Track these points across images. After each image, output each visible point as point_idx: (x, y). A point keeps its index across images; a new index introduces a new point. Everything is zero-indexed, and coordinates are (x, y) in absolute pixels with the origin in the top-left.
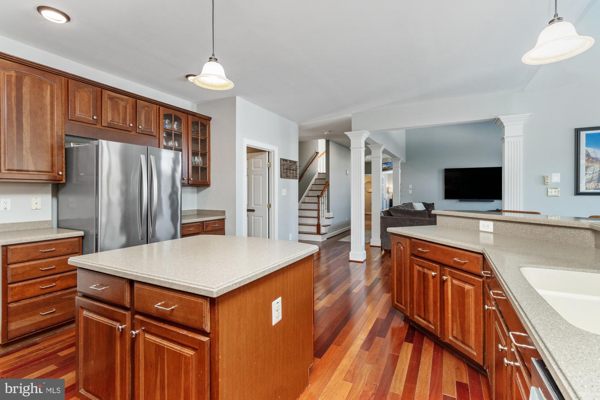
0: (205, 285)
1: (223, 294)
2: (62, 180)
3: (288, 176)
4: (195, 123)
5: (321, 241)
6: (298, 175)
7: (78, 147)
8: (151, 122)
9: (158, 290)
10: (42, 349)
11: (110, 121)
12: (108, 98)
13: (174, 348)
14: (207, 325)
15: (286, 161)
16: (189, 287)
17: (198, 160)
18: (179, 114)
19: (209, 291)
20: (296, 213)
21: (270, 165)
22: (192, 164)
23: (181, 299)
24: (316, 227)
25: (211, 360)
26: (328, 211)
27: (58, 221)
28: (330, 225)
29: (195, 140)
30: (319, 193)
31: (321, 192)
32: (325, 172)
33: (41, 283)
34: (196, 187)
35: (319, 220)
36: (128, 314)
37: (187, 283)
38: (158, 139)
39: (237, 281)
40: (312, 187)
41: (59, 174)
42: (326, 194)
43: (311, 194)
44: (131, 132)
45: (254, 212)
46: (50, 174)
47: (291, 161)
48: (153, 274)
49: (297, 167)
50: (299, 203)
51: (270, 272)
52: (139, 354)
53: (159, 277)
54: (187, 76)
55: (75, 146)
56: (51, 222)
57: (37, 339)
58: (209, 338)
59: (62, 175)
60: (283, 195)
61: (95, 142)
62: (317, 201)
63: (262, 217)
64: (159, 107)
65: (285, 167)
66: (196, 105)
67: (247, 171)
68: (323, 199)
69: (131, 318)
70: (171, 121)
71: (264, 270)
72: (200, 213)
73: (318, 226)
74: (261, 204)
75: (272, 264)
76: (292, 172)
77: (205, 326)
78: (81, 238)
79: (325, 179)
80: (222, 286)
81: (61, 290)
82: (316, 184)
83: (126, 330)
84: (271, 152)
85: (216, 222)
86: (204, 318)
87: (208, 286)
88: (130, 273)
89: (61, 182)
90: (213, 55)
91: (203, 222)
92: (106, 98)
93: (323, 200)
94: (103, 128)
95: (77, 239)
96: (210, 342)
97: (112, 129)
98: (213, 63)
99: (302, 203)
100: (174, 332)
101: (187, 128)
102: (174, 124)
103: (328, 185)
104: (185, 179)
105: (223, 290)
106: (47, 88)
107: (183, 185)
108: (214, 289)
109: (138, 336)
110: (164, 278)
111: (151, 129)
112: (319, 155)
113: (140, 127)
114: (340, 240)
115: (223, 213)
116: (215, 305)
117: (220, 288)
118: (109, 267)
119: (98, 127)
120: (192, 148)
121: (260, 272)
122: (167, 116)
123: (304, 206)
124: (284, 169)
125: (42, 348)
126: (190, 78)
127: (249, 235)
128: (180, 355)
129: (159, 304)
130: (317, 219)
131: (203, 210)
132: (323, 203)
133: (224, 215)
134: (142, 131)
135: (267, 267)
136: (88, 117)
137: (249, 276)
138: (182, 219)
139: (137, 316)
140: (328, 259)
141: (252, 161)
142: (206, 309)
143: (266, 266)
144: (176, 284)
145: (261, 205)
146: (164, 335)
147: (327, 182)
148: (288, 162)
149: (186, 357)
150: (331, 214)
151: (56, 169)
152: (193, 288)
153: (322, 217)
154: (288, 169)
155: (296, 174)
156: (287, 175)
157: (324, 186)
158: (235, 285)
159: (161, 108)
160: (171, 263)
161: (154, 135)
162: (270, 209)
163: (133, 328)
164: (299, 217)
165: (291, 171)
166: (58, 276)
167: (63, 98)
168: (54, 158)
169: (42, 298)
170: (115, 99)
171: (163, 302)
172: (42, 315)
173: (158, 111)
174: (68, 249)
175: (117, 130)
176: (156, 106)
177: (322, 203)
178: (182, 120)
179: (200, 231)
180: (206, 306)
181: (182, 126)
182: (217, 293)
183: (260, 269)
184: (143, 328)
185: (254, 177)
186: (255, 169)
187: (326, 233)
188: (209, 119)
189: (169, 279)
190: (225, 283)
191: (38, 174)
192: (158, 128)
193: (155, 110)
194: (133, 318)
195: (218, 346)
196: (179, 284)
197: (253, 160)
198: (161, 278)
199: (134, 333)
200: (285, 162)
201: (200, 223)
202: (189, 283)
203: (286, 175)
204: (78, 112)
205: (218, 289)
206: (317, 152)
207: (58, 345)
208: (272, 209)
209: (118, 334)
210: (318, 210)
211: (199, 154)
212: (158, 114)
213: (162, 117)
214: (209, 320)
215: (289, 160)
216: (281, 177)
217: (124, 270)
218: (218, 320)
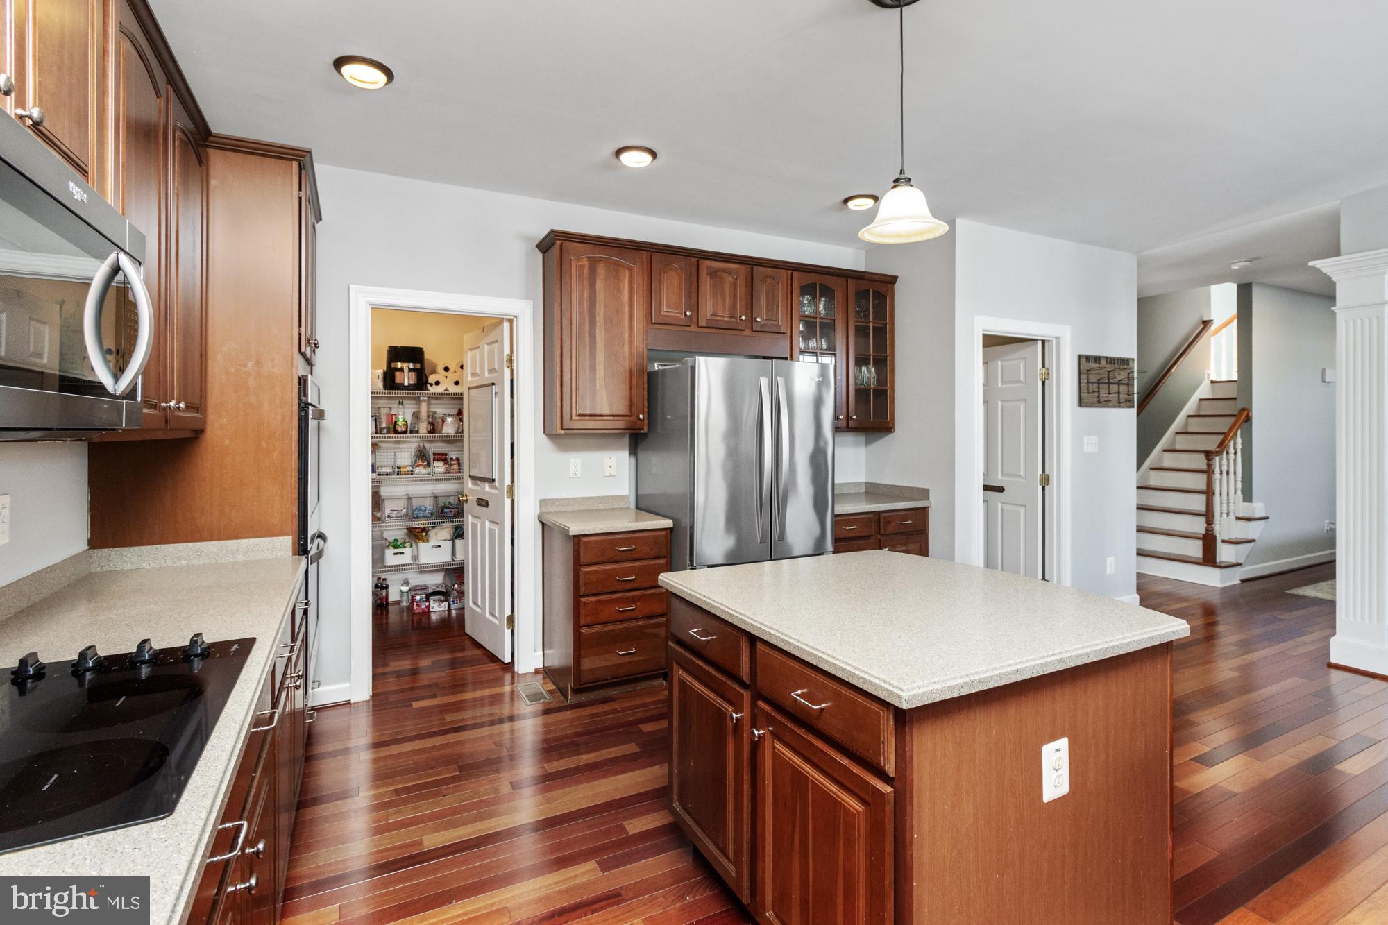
0: (884, 678)
1: (921, 704)
2: (643, 429)
3: (1102, 400)
4: (862, 295)
5: (1219, 586)
6: (1136, 396)
7: (664, 370)
8: (778, 306)
9: (797, 665)
10: (619, 712)
11: (711, 315)
12: (708, 274)
13: (824, 786)
14: (889, 762)
15: (1095, 362)
16: (853, 675)
17: (868, 373)
18: (829, 281)
19: (892, 693)
20: (1131, 497)
21: (1048, 374)
22: (856, 384)
23: (839, 695)
24: (1199, 544)
25: (897, 835)
26: (1248, 496)
27: (637, 496)
28: (1254, 541)
29: (861, 331)
30: (1211, 443)
31: (1220, 438)
32: (1235, 377)
33: (618, 601)
34: (864, 434)
35: (1210, 522)
36: (746, 694)
37: (849, 665)
38: (789, 340)
39: (953, 683)
40: (1186, 424)
41: (639, 418)
42: (1239, 446)
43: (1182, 442)
44: (743, 332)
45: (1002, 492)
46: (628, 418)
47: (1111, 359)
48: (787, 633)
49: (1131, 375)
50: (1138, 469)
51: (1036, 675)
52: (764, 773)
53: (798, 641)
54: (846, 201)
55: (660, 367)
56: (627, 497)
57: (613, 692)
58: (892, 789)
59: (643, 420)
60: (1085, 451)
61: (689, 360)
62: (1204, 467)
63: (1025, 506)
64: (792, 274)
65: (1093, 378)
66: (864, 252)
67: (984, 390)
68: (1228, 460)
69: (751, 704)
70: (814, 298)
71: (1019, 667)
72: (873, 490)
73: (1209, 541)
74: (1022, 473)
75: (1041, 655)
76: (1114, 388)
77: (884, 761)
78: (669, 531)
79: (1235, 399)
80: (919, 687)
81: (643, 618)
82: (1201, 413)
83: (743, 723)
84: (1049, 341)
85: (908, 514)
86: (882, 746)
87: (891, 682)
88: (751, 622)
89: (642, 431)
90: (902, 171)
91: (878, 513)
92: (705, 275)
93: (1228, 466)
94: (700, 330)
95: (663, 533)
96: (895, 796)
97: (714, 330)
98: (903, 190)
99: (1152, 469)
100: (826, 754)
101: (845, 309)
102: (820, 303)
103: (1248, 419)
104: (841, 417)
105: (922, 697)
106: (625, 276)
107: (837, 430)
108: (903, 690)
109: (762, 740)
110: (807, 645)
111: (777, 320)
112: (1213, 328)
113: (759, 320)
114: (1294, 591)
115: (924, 493)
116: (904, 725)
117: (915, 692)
118: (717, 602)
119: (693, 330)
120: (856, 351)
121: (1009, 669)
122: (808, 289)
123: (1156, 479)
124: (1088, 382)
125: (619, 709)
126: (851, 204)
127: (989, 563)
128: (835, 803)
129: (799, 692)
130: (1203, 519)
131: (879, 484)
132: (1228, 473)
133: (928, 498)
134: (762, 326)
135: (1028, 661)
136: (678, 315)
137: (983, 676)
138: (835, 502)
139: (760, 703)
140: (1246, 646)
141: (997, 366)
142: (886, 726)
143: (1027, 658)
144: (829, 661)
145: (1022, 477)
146: (807, 754)
147: (1243, 410)
148: (1103, 362)
149: (846, 811)
150: (1258, 508)
151: (635, 410)
152: (862, 678)
153: (1224, 515)
154: (1104, 383)
155: (1130, 393)
156: (1099, 397)
157: (1233, 419)
158: (949, 691)
159: (796, 274)
160: (818, 614)
161: (782, 332)
162: (1047, 487)
163: (755, 724)
164: (1138, 508)
165: (1111, 386)
166: (639, 593)
167: (645, 288)
168: (633, 391)
169: (618, 626)
170: (718, 273)
171: (805, 690)
172: (619, 654)
173: (790, 281)
174: (652, 549)
175: (721, 330)
176: (787, 273)
177: (1221, 473)
178: (834, 291)
179: (873, 533)
180: (888, 724)
181: (834, 305)
182: (908, 701)
183: (1010, 662)
184: (770, 729)
185: (1002, 406)
186: (1004, 386)
187: (1240, 564)
188: (893, 280)
189: (816, 650)
190: (926, 682)
191: (613, 420)
192: (789, 316)
193: (785, 280)
194: (754, 704)
195: (912, 810)
196: (834, 664)
197: (999, 362)
198: (802, 643)
199: (756, 732)
200: (1092, 365)
201: (872, 516)
202: (853, 667)
203: (1096, 400)
204: (664, 308)
205: (912, 693)
206: (1205, 319)
207: (640, 712)
208: (1052, 489)
209: (730, 725)
210: (1209, 493)
211: (870, 360)
212: (789, 288)
213: (796, 292)
214: (893, 752)
215: (1107, 358)
216: (1081, 403)
217: (741, 614)
218: (912, 757)
